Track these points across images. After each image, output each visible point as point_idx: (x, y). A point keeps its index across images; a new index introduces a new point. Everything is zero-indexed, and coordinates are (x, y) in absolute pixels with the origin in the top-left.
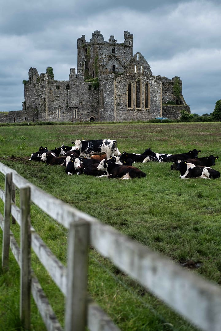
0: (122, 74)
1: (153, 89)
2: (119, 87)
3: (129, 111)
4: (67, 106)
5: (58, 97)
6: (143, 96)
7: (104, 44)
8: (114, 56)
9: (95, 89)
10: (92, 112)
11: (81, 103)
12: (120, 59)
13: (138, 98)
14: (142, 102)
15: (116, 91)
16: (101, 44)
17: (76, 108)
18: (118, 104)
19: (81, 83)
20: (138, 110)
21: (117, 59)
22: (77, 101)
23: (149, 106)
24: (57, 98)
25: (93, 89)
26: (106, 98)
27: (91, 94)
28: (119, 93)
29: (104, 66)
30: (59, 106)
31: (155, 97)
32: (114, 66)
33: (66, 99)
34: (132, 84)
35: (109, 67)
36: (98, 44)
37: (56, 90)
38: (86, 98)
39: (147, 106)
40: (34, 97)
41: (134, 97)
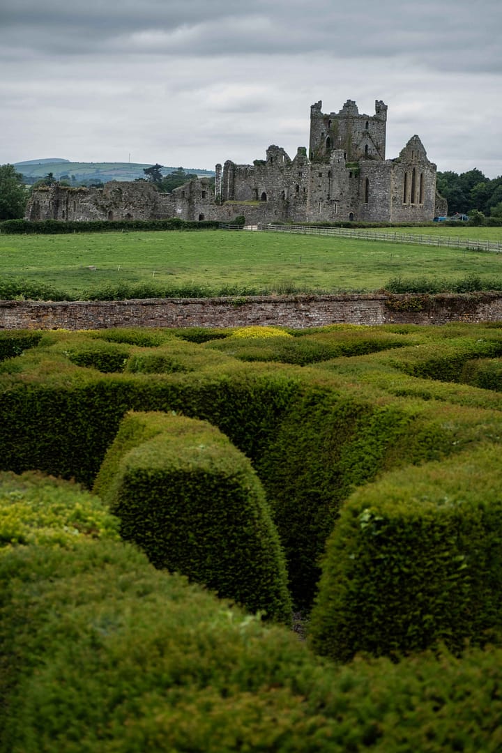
0: (400, 162)
1: (428, 181)
2: (396, 177)
3: (404, 207)
4: (329, 198)
5: (320, 186)
6: (418, 189)
7: (358, 118)
8: (368, 133)
9: (356, 177)
10: (351, 206)
11: (341, 194)
12: (373, 137)
13: (413, 191)
14: (417, 196)
15: (393, 183)
16: (356, 117)
17: (336, 201)
18: (394, 199)
19: (342, 169)
20: (413, 206)
21: (370, 137)
22: (338, 192)
23: (423, 202)
24: (319, 188)
25: (354, 176)
26: (375, 190)
27: (352, 184)
28: (396, 186)
29: (357, 146)
30: (321, 198)
31: (429, 190)
32: (367, 146)
33: (327, 190)
34: (408, 174)
35: (362, 147)
36: (353, 118)
37: (318, 178)
38: (347, 188)
39: (420, 202)
40: (279, 184)
41: (409, 191)
